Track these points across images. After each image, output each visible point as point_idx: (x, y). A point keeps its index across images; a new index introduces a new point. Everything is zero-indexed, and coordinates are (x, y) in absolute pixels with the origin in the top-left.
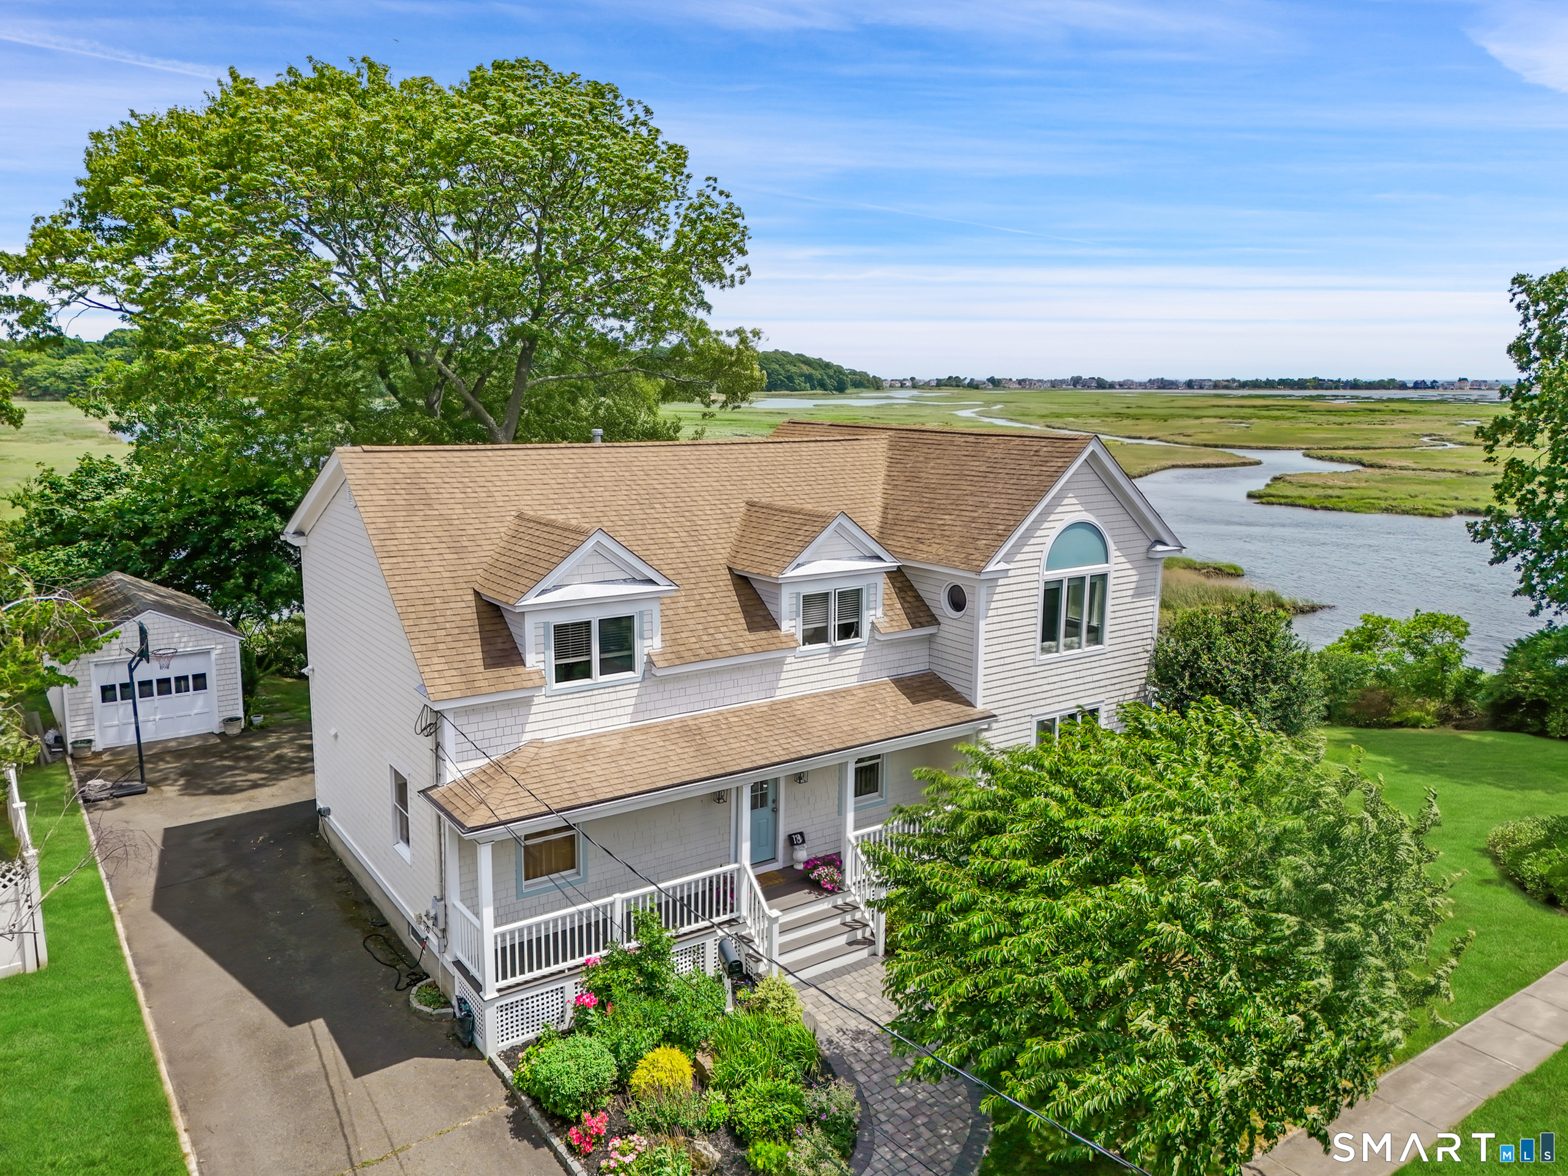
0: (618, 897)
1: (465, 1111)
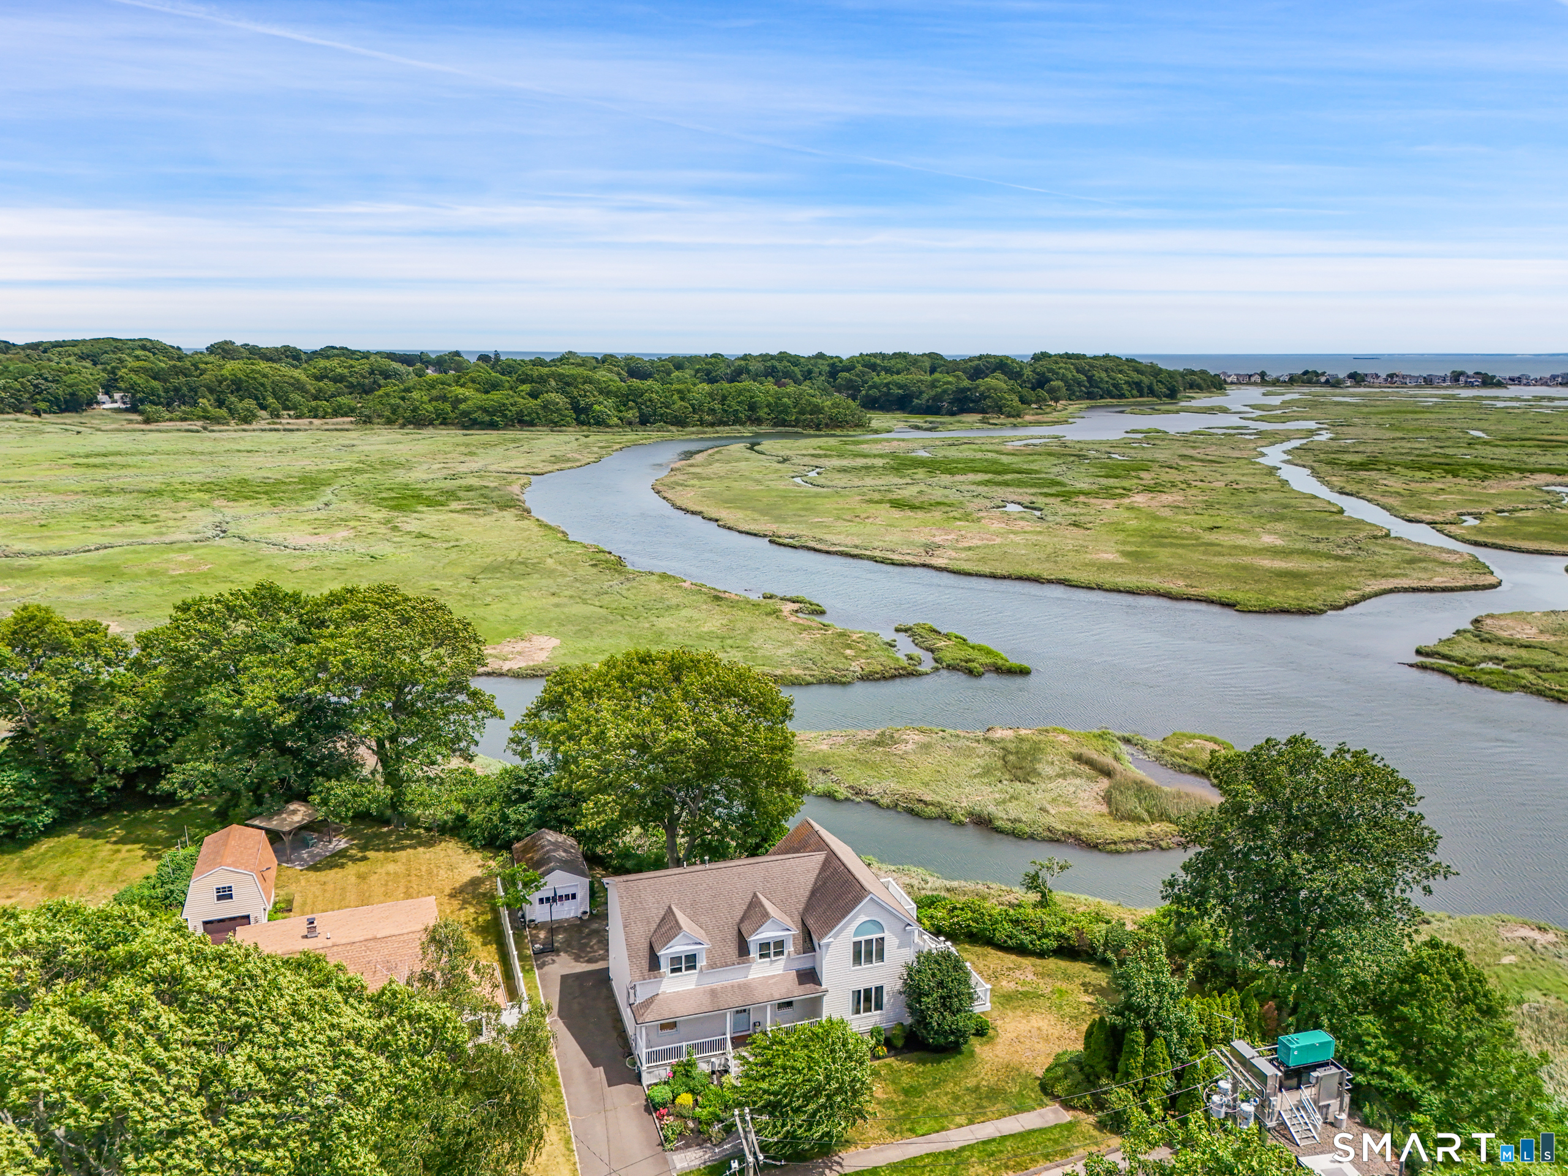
0: (684, 1044)
1: (634, 1101)
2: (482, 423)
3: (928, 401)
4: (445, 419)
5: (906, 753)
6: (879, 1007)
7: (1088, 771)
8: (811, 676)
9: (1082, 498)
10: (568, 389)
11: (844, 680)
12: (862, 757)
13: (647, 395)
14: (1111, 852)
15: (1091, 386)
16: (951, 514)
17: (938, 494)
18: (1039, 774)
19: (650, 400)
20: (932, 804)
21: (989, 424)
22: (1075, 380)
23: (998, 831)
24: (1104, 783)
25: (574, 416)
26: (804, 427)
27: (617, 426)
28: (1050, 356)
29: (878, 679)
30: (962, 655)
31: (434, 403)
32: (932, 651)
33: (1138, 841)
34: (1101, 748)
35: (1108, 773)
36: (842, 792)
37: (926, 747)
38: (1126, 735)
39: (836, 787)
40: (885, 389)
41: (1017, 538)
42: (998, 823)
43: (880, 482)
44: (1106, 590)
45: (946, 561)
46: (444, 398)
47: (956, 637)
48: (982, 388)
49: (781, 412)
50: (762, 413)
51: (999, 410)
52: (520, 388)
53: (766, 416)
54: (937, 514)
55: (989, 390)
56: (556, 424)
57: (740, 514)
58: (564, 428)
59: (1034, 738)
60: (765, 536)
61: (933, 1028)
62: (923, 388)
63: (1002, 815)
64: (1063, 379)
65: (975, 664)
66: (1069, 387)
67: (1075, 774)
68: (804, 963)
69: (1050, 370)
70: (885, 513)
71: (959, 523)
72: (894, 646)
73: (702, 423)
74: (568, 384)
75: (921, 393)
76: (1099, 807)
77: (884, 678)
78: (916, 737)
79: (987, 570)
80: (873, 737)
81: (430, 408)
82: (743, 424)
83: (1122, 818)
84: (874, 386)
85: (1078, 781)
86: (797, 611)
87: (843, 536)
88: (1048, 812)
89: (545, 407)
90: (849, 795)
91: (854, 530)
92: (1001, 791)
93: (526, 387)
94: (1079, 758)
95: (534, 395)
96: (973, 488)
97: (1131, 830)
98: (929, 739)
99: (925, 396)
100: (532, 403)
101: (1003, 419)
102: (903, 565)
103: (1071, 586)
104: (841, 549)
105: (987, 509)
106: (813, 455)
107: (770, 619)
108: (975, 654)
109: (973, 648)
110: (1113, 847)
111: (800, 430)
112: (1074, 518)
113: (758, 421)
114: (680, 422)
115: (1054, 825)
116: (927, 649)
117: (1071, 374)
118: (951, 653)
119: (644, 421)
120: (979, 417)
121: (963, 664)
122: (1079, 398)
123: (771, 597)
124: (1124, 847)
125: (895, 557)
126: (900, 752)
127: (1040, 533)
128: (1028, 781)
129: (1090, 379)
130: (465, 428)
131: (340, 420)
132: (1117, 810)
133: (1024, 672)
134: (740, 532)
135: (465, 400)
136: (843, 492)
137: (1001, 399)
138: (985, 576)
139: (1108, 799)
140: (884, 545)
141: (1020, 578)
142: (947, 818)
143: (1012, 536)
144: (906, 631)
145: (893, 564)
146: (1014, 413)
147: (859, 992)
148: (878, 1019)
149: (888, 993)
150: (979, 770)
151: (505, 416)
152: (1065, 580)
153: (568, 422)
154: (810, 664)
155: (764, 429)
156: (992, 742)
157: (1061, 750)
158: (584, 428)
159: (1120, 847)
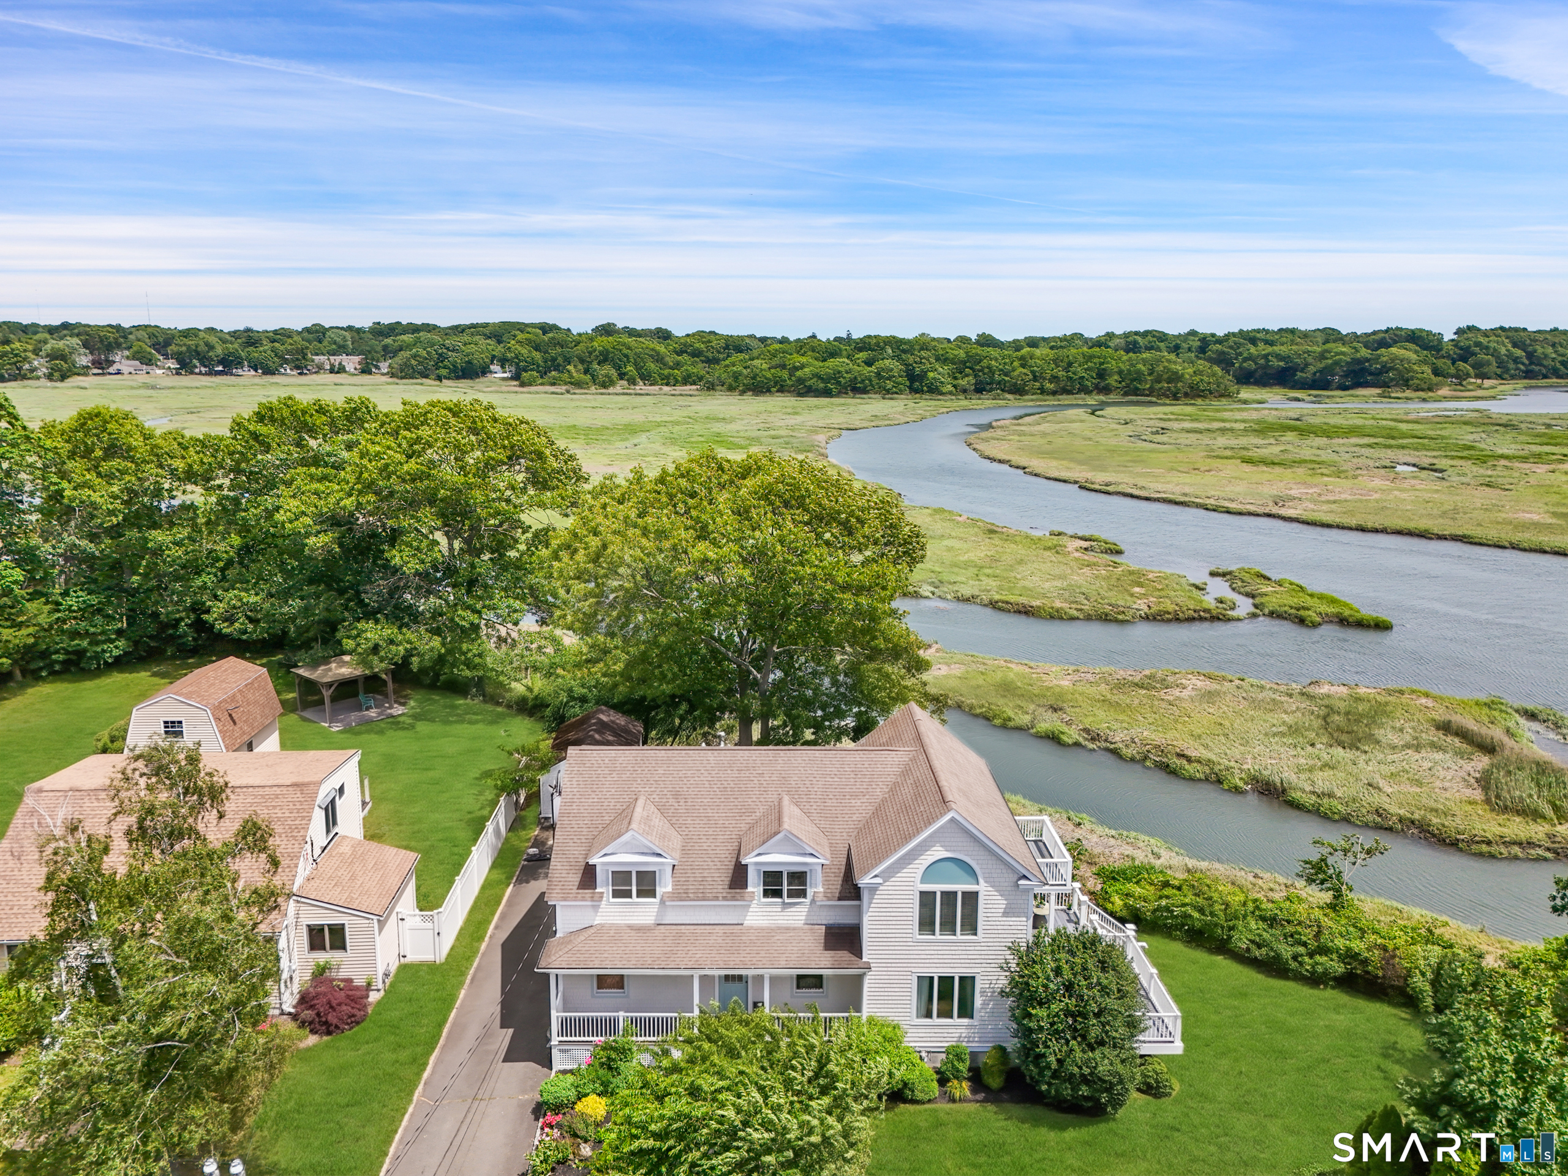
0: (621, 1014)
2: (817, 390)
3: (1314, 374)
4: (782, 386)
5: (1178, 698)
6: (966, 1011)
7: (1458, 744)
8: (1077, 610)
9: (1503, 462)
10: (904, 356)
11: (1120, 617)
12: (1115, 698)
13: (985, 363)
14: (1481, 855)
15: (1531, 363)
16: (1319, 471)
17: (1307, 453)
18: (1378, 742)
19: (988, 367)
20: (1199, 762)
21: (1390, 397)
22: (1510, 355)
23: (1296, 806)
24: (1482, 762)
25: (908, 383)
26: (1158, 397)
27: (951, 393)
28: (1479, 330)
29: (1169, 621)
30: (1294, 601)
31: (773, 371)
32: (1253, 597)
33: (1531, 844)
34: (1486, 720)
35: (1488, 748)
36: (1072, 734)
37: (1210, 696)
38: (1530, 707)
39: (1065, 729)
40: (1262, 361)
41: (1404, 495)
42: (1296, 795)
43: (1236, 442)
44: (1524, 550)
45: (1298, 512)
46: (783, 366)
47: (1291, 584)
48: (1385, 359)
49: (1133, 380)
50: (1113, 380)
51: (1405, 382)
52: (857, 356)
53: (1114, 384)
54: (1301, 471)
55: (1393, 360)
56: (888, 391)
57: (1054, 463)
58: (896, 396)
59: (1379, 698)
60: (1076, 482)
61: (1048, 1066)
62: (1310, 360)
63: (1302, 788)
64: (1495, 353)
65: (1307, 613)
66: (1501, 364)
67: (1435, 746)
68: (841, 916)
69: (1478, 344)
70: (1233, 468)
71: (1326, 479)
72: (1203, 589)
73: (1043, 391)
74: (904, 351)
75: (1307, 365)
76: (1468, 792)
77: (1178, 620)
78: (1199, 683)
79: (1353, 522)
80: (1137, 679)
81: (769, 375)
82: (1088, 392)
83: (1505, 809)
84: (1250, 358)
85: (1438, 756)
86: (1086, 549)
87: (1172, 487)
88: (1380, 789)
89: (878, 374)
90: (1081, 740)
91: (1188, 480)
92: (1310, 756)
93: (863, 355)
94: (1445, 727)
95: (869, 363)
96: (1356, 449)
97: (1517, 828)
98: (1218, 687)
99: (1312, 369)
100: (867, 370)
101: (1409, 393)
102: (1240, 514)
103: (1471, 543)
104: (1164, 496)
105: (1367, 468)
106: (1161, 419)
107: (1048, 553)
108: (1309, 602)
109: (1312, 595)
110: (1484, 848)
111: (1154, 399)
112: (1488, 479)
113: (1106, 390)
114: (1018, 390)
115: (1386, 806)
116: (1248, 595)
117: (1505, 348)
118: (1276, 599)
119: (980, 389)
120: (1378, 391)
121: (1293, 611)
122: (1513, 377)
123: (1059, 534)
124: (1503, 850)
125: (1233, 506)
126: (1171, 698)
127: (1437, 491)
128: (1358, 749)
129: (1530, 355)
130: (800, 395)
131: (688, 387)
132: (1498, 797)
133: (1382, 626)
134: (1047, 478)
135: (802, 367)
136: (1186, 449)
137: (1408, 371)
138: (1350, 529)
139: (1485, 782)
140: (1222, 494)
141: (1399, 533)
142: (1216, 780)
143: (1396, 493)
144: (1224, 575)
145: (1228, 512)
146: (1425, 386)
147: (932, 978)
148: (964, 1032)
149: (983, 993)
150: (1283, 729)
151: (839, 383)
152: (1464, 536)
153: (901, 390)
154: (1082, 598)
155: (1112, 397)
156: (1311, 697)
157: (1418, 716)
158: (918, 395)
159: (1494, 849)
